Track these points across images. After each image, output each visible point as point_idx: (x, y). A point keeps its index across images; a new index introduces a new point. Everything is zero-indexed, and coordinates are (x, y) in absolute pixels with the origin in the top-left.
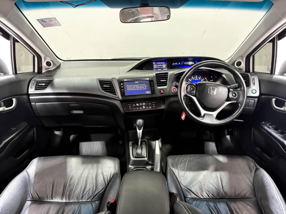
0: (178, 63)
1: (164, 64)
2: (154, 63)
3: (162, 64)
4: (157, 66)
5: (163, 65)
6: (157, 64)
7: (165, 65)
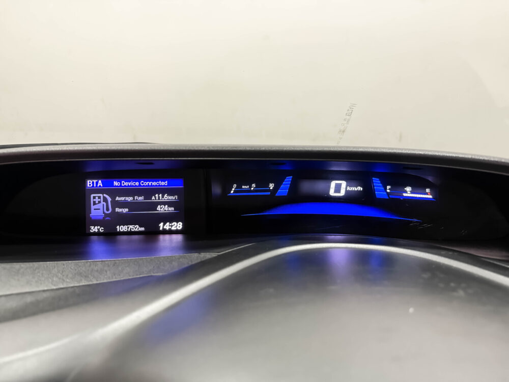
0: (263, 184)
1: (163, 191)
2: (89, 183)
3: (149, 192)
4: (116, 204)
5: (156, 198)
6: (114, 193)
7: (167, 198)
